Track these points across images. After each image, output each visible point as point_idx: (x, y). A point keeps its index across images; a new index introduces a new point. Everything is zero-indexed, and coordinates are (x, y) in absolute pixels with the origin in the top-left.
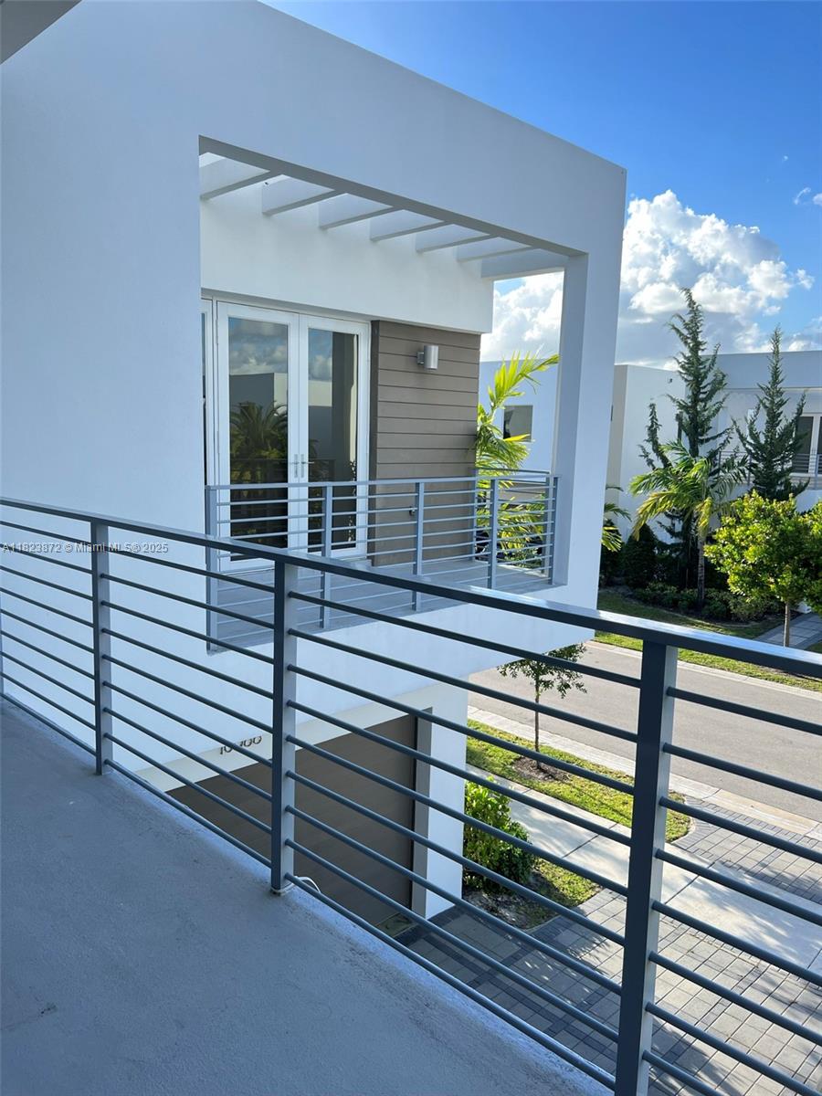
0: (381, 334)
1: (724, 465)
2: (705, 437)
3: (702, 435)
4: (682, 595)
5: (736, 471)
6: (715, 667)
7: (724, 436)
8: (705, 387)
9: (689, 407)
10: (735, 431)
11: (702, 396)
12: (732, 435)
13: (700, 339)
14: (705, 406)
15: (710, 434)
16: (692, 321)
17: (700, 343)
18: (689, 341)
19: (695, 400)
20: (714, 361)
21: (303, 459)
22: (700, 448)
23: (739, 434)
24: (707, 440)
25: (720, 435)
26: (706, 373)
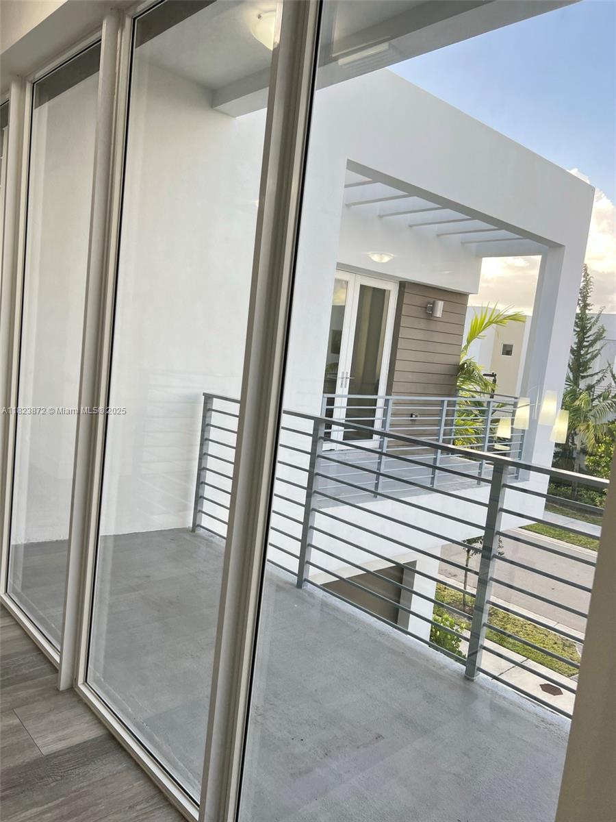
0: (406, 291)
1: (599, 396)
2: (585, 374)
3: (583, 373)
4: (559, 491)
5: (609, 402)
6: (587, 548)
7: (600, 375)
8: (589, 337)
9: (575, 351)
10: (609, 371)
11: (585, 344)
12: (606, 375)
13: (588, 302)
14: (588, 351)
15: (590, 372)
16: (584, 288)
17: (589, 305)
18: (580, 302)
19: (580, 345)
20: (598, 318)
21: (347, 375)
22: (580, 382)
23: (612, 374)
24: (588, 376)
25: (596, 374)
26: (591, 327)
